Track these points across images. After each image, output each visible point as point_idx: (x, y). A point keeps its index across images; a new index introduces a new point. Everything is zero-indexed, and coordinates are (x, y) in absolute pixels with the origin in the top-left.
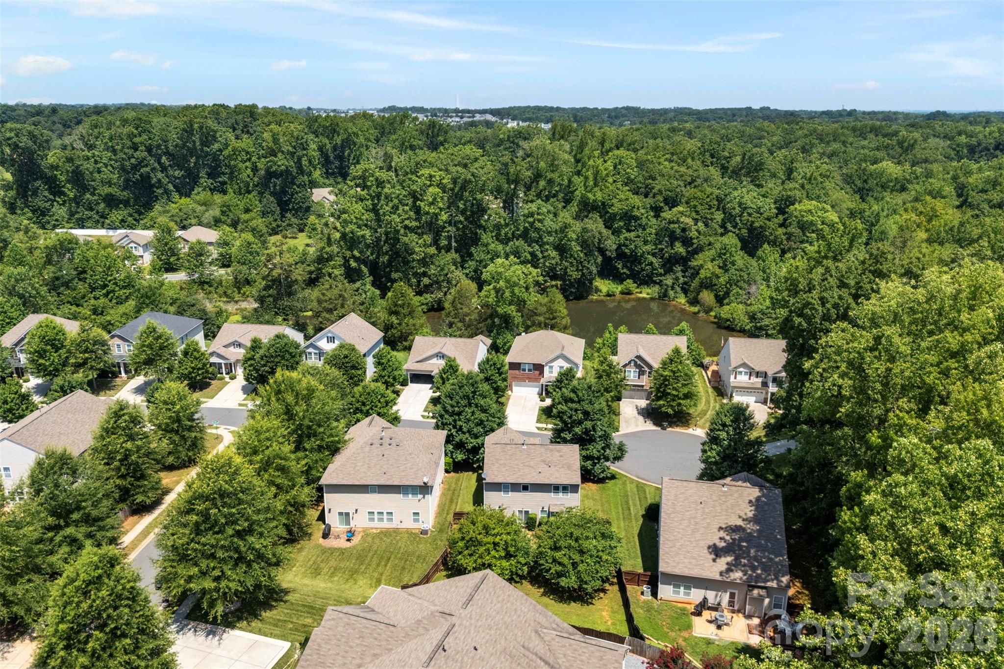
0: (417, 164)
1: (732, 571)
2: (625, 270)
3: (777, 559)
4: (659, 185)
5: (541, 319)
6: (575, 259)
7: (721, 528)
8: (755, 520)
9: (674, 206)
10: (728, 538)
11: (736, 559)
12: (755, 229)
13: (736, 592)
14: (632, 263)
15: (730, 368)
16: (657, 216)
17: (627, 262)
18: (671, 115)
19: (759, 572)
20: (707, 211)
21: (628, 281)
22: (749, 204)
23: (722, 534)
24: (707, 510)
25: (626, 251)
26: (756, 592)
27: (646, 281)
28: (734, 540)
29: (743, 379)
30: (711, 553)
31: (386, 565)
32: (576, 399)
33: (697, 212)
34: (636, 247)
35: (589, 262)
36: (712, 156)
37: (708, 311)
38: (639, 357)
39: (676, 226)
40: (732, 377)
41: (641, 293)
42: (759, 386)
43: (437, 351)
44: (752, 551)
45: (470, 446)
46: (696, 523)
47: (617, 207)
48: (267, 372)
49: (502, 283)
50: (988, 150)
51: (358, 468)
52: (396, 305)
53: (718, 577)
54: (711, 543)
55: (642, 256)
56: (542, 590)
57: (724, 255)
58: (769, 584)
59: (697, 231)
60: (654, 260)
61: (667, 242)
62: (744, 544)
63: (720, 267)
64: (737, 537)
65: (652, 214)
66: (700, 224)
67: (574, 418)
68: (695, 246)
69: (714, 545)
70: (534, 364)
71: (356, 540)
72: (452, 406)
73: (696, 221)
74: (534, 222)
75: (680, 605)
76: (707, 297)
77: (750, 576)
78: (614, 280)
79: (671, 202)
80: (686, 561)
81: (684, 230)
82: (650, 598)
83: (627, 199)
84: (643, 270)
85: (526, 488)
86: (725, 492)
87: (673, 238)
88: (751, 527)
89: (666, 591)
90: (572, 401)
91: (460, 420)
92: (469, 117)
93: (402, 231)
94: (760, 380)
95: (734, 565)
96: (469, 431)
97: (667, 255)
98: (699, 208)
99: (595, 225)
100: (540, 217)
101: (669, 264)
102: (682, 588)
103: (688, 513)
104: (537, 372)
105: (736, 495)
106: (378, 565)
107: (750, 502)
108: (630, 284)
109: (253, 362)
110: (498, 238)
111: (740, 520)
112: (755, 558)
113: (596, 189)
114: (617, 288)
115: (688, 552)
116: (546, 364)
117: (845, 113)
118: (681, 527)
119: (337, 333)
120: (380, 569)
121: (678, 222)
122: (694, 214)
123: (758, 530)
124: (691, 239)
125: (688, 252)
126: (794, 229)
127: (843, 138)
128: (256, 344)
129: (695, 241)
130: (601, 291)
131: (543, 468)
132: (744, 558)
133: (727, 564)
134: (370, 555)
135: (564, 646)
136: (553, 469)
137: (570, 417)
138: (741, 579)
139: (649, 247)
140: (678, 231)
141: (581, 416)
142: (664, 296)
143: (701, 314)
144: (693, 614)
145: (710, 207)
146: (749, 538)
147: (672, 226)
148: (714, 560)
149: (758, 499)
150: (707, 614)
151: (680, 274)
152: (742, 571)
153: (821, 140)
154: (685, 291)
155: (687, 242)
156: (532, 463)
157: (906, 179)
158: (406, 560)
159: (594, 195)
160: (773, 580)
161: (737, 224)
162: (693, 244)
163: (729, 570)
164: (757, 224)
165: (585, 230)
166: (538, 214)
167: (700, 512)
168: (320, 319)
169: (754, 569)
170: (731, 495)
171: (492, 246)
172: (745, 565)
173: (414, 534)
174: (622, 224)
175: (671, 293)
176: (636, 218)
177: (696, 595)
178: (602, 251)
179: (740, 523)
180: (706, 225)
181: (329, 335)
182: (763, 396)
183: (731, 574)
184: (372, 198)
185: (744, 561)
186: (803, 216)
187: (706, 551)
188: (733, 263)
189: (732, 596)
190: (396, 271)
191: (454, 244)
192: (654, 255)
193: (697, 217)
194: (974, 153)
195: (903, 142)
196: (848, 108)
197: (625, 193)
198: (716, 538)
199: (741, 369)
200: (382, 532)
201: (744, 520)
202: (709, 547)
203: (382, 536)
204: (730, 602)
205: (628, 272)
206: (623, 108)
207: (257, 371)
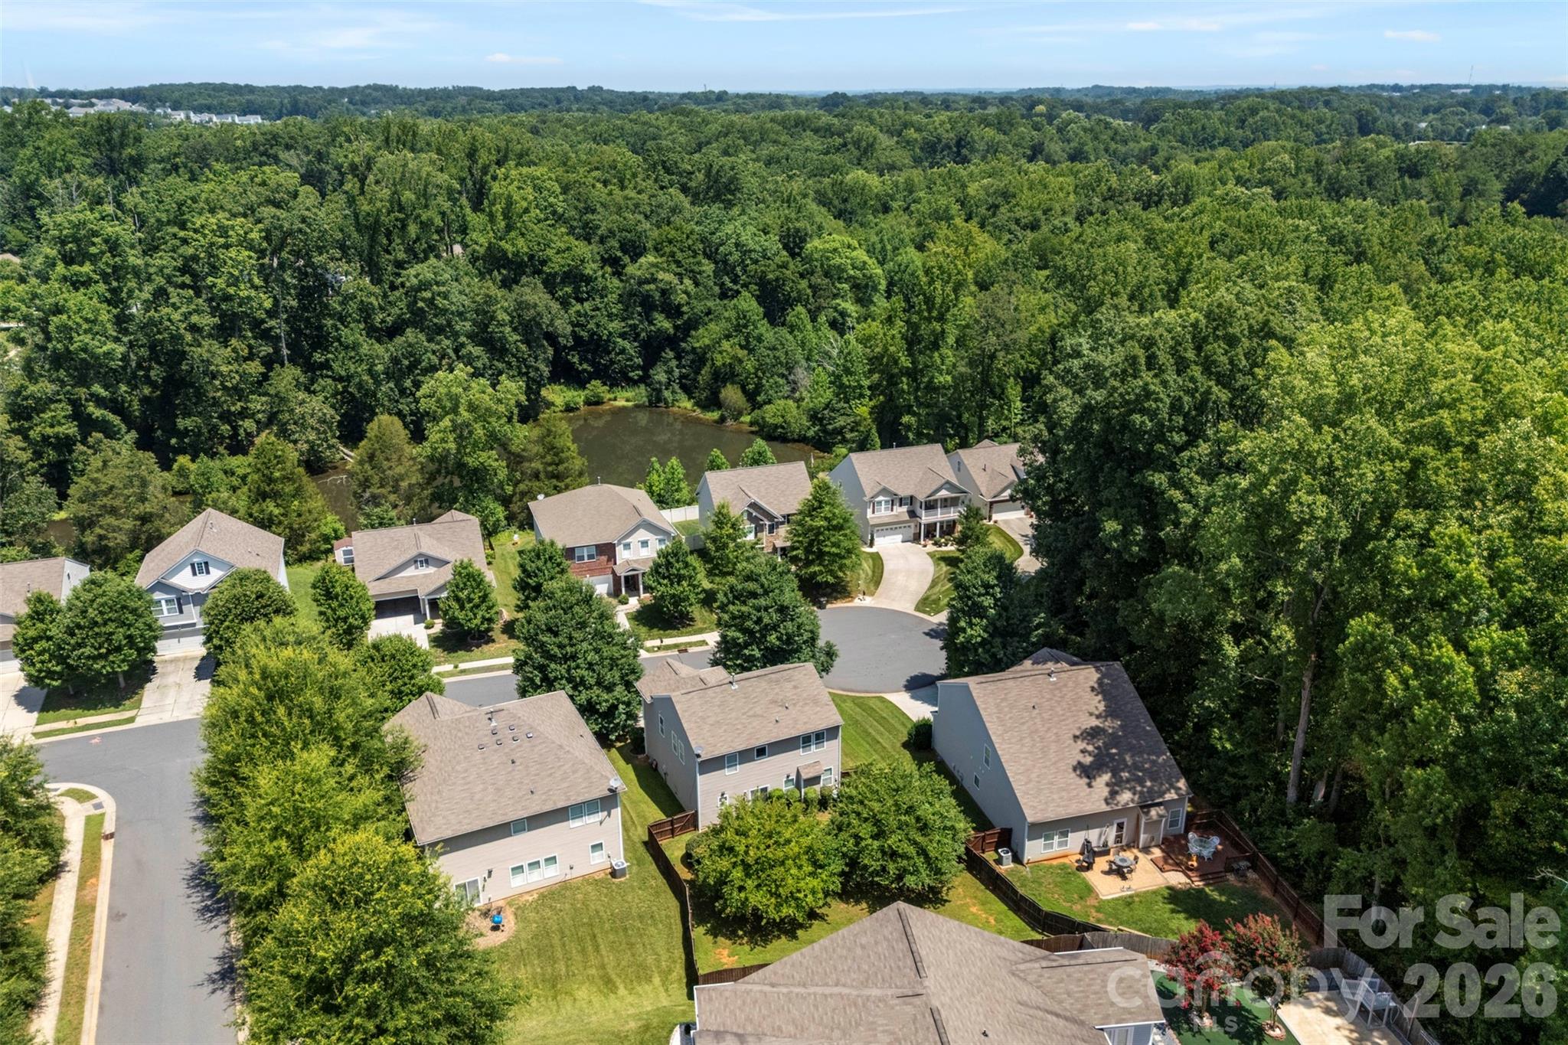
0: (180, 205)
1: (1117, 793)
2: (585, 366)
3: (1160, 760)
4: (604, 221)
5: (537, 465)
6: (514, 356)
7: (1076, 737)
8: (1110, 712)
9: (640, 255)
10: (1090, 748)
11: (1114, 776)
12: (769, 282)
13: (1125, 820)
14: (595, 352)
15: (866, 499)
16: (618, 274)
17: (588, 351)
18: (463, 100)
19: (1148, 784)
20: (692, 260)
21: (593, 382)
22: (751, 245)
23: (1081, 745)
24: (1046, 716)
25: (582, 333)
26: (1153, 812)
27: (617, 379)
28: (1098, 748)
29: (883, 513)
30: (1080, 776)
31: (597, 949)
32: (760, 591)
33: (678, 263)
34: (598, 325)
35: (536, 359)
36: (668, 171)
37: (737, 416)
38: (754, 505)
39: (652, 286)
40: (869, 511)
41: (615, 399)
42: (906, 517)
43: (413, 553)
44: (1128, 758)
45: (603, 707)
46: (1042, 738)
47: (557, 264)
48: (88, 657)
49: (465, 415)
50: (950, 148)
51: (477, 797)
52: (270, 480)
53: (1104, 808)
54: (1074, 762)
55: (608, 340)
56: (864, 905)
57: (746, 326)
58: (1168, 797)
59: (686, 292)
60: (626, 344)
61: (640, 314)
62: (1114, 751)
63: (742, 347)
64: (1100, 743)
65: (608, 269)
66: (687, 282)
67: (766, 620)
68: (686, 317)
69: (1079, 763)
70: (597, 546)
71: (509, 922)
72: (561, 646)
73: (680, 276)
74: (433, 298)
75: (1055, 862)
76: (731, 394)
77: (1141, 793)
78: (568, 384)
79: (635, 250)
80: (1055, 796)
81: (664, 292)
82: (1012, 865)
83: (569, 249)
84: (612, 362)
85: (761, 752)
86: (1054, 683)
87: (648, 305)
88: (1111, 725)
89: (1034, 850)
90: (754, 595)
91: (578, 667)
92: (82, 106)
93: (189, 337)
94: (905, 509)
95: (1115, 784)
96: (599, 683)
97: (643, 334)
98: (679, 256)
99: (533, 293)
100: (442, 289)
101: (652, 349)
102: (1056, 838)
103: (1024, 727)
104: (604, 558)
105: (1070, 684)
106: (583, 951)
107: (1093, 689)
108: (597, 387)
109: (43, 644)
110: (373, 332)
111: (1093, 718)
112: (1136, 767)
113: (513, 234)
114: (578, 396)
115: (1052, 783)
116: (619, 543)
117: (713, 97)
118: (1026, 749)
119: (211, 553)
120: (593, 960)
121: (654, 280)
122: (673, 266)
123: (1121, 726)
124: (680, 305)
125: (676, 327)
126: (818, 279)
127: (773, 136)
128: (42, 608)
129: (685, 309)
130: (553, 404)
131: (777, 713)
132: (1123, 770)
133: (1107, 785)
134: (556, 941)
135: (1061, 981)
136: (793, 712)
137: (759, 621)
138: (1132, 801)
139: (615, 326)
140: (657, 296)
141: (776, 617)
142: (656, 400)
143: (729, 422)
144: (1080, 869)
145: (695, 254)
146: (1114, 740)
147: (647, 287)
148: (1090, 785)
149: (1100, 682)
150: (1101, 863)
151: (674, 363)
152: (1130, 789)
153: (745, 139)
154: (688, 390)
155: (673, 311)
156: (758, 710)
157: (888, 195)
158: (625, 929)
159: (513, 245)
160: (1168, 790)
161: (737, 276)
162: (682, 313)
163: (1113, 794)
164: (771, 276)
165: (521, 306)
166: (437, 284)
167: (1038, 721)
168: (98, 531)
169: (1141, 781)
170: (1065, 685)
171: (365, 349)
172: (1128, 781)
173: (601, 881)
174: (568, 290)
175: (667, 394)
176: (588, 280)
177: (1075, 840)
178: (552, 338)
179: (1094, 722)
180: (697, 284)
181: (196, 560)
182: (912, 531)
183: (1118, 798)
184: (105, 277)
185: (1125, 775)
186: (828, 258)
187: (1073, 775)
188: (759, 339)
189: (1120, 827)
190: (187, 414)
191: (285, 352)
192: (623, 336)
193: (679, 270)
194: (935, 152)
195: (859, 140)
196: (717, 89)
197: (560, 239)
198: (1077, 752)
199: (881, 498)
200: (542, 896)
201: (1098, 717)
202: (1074, 768)
203: (548, 902)
204: (1117, 837)
205: (589, 368)
206: (368, 87)
207: (62, 660)
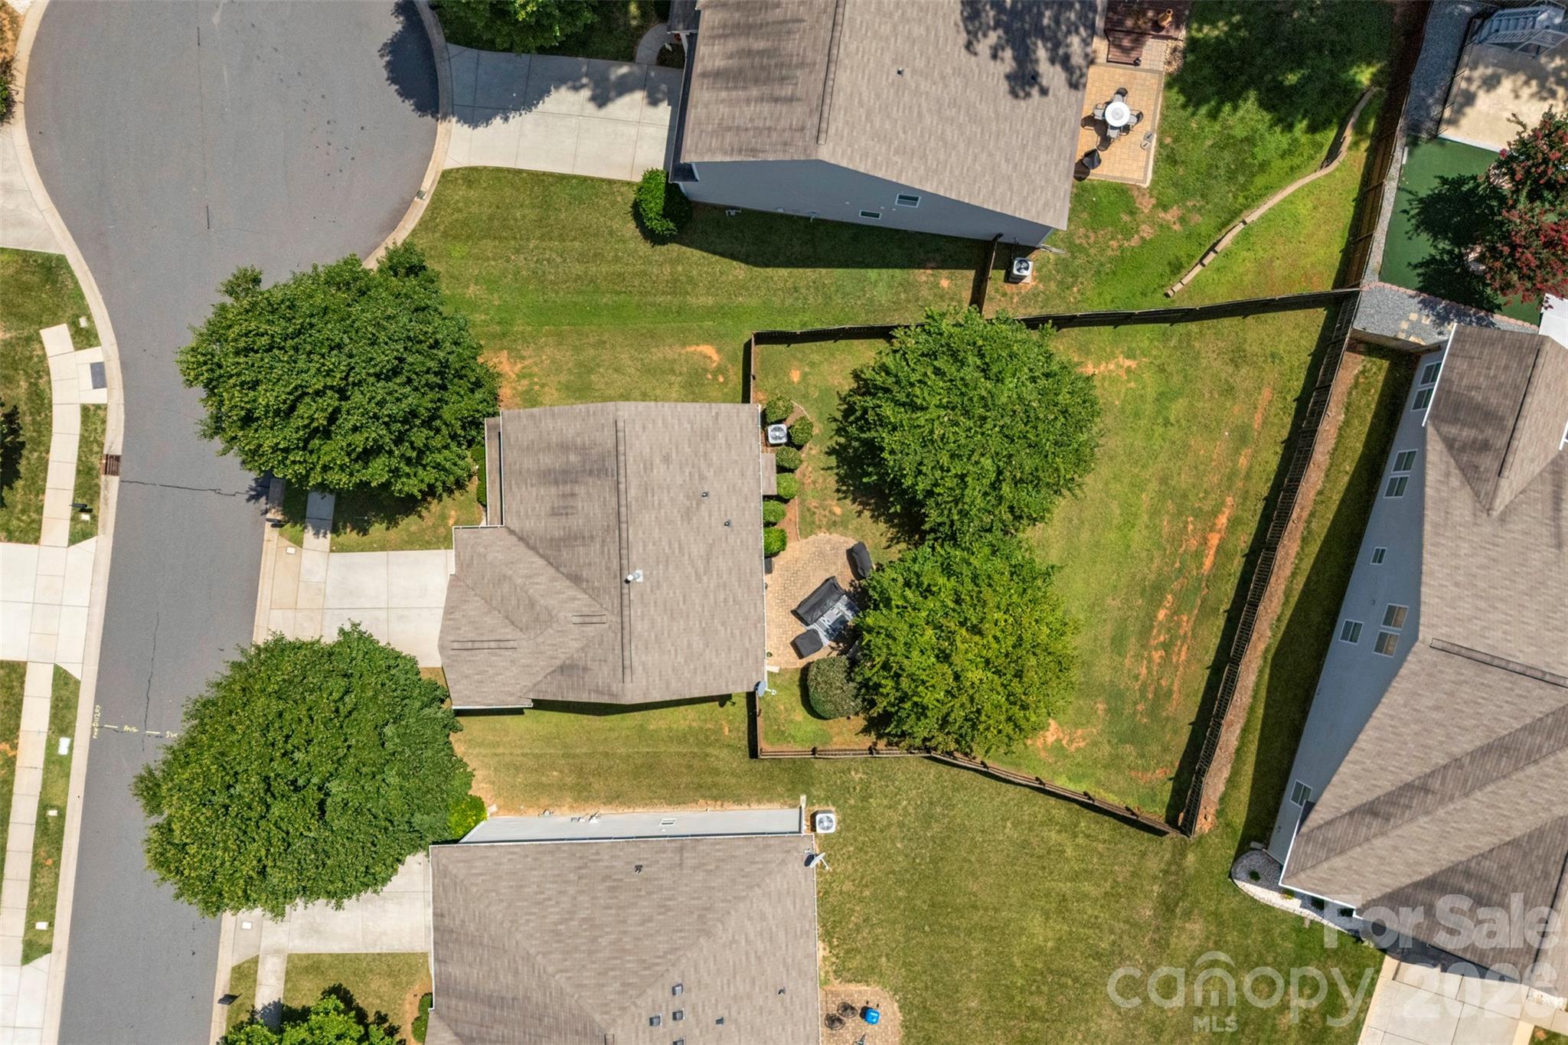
1: (1068, 57)
7: (969, 46)
10: (993, 37)
11: (1043, 39)
23: (984, 46)
24: (920, 63)
28: (999, 24)
30: (1028, 95)
46: (953, 103)
54: (1004, 86)
64: (992, 15)
69: (1008, 77)
80: (1043, 158)
95: (1057, 47)
103: (928, 119)
115: (1024, 147)
118: (962, 146)
132: (1041, 15)
133: (1052, 62)
136: (719, 489)
148: (1045, 92)
152: (1069, 32)
156: (697, 549)
163: (1067, 64)
167: (924, 86)
172: (1058, 21)
185: (1048, 19)
187: (1023, 104)
198: (992, 69)
202: (1014, 94)
